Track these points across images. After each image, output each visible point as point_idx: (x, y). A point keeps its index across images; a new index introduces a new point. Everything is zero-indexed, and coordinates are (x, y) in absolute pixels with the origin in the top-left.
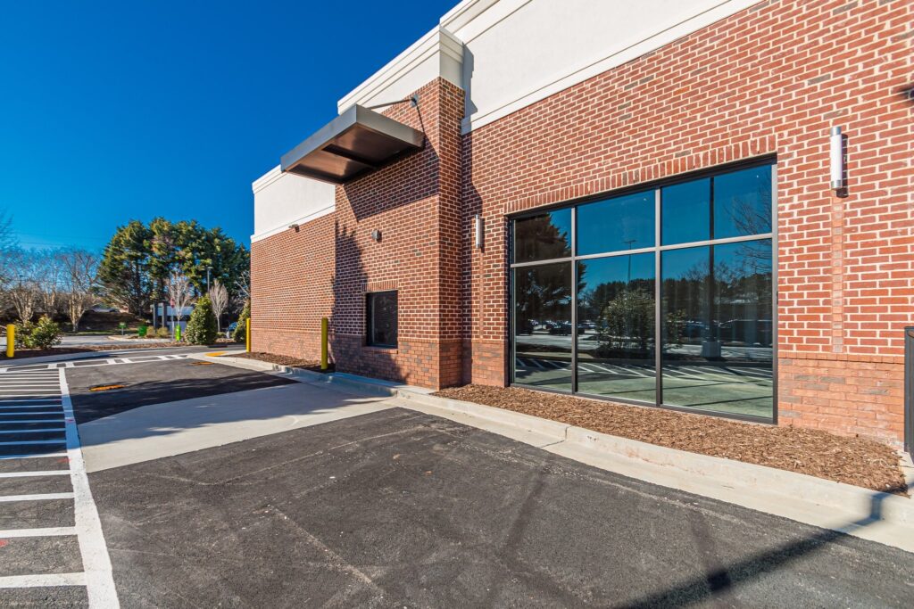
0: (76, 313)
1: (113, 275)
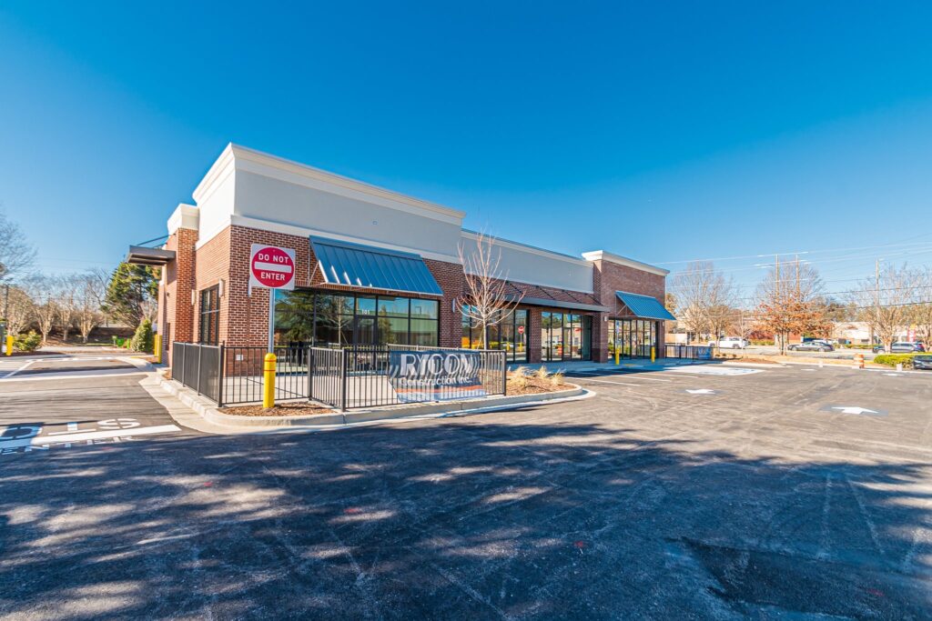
1: (118, 295)
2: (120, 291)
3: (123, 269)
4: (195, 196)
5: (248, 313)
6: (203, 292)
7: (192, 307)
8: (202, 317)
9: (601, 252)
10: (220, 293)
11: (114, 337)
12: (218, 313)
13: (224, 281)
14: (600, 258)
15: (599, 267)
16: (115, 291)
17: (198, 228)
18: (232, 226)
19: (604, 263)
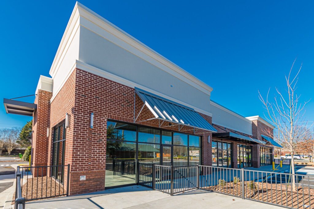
0: (10, 150)
1: (24, 137)
2: (25, 135)
3: (26, 127)
4: (51, 73)
5: (90, 141)
6: (55, 128)
7: (48, 139)
8: (53, 145)
9: (258, 116)
10: (66, 125)
11: (20, 154)
12: (64, 142)
13: (69, 116)
14: (257, 119)
15: (256, 124)
16: (23, 135)
17: (52, 91)
18: (77, 69)
19: (258, 122)
